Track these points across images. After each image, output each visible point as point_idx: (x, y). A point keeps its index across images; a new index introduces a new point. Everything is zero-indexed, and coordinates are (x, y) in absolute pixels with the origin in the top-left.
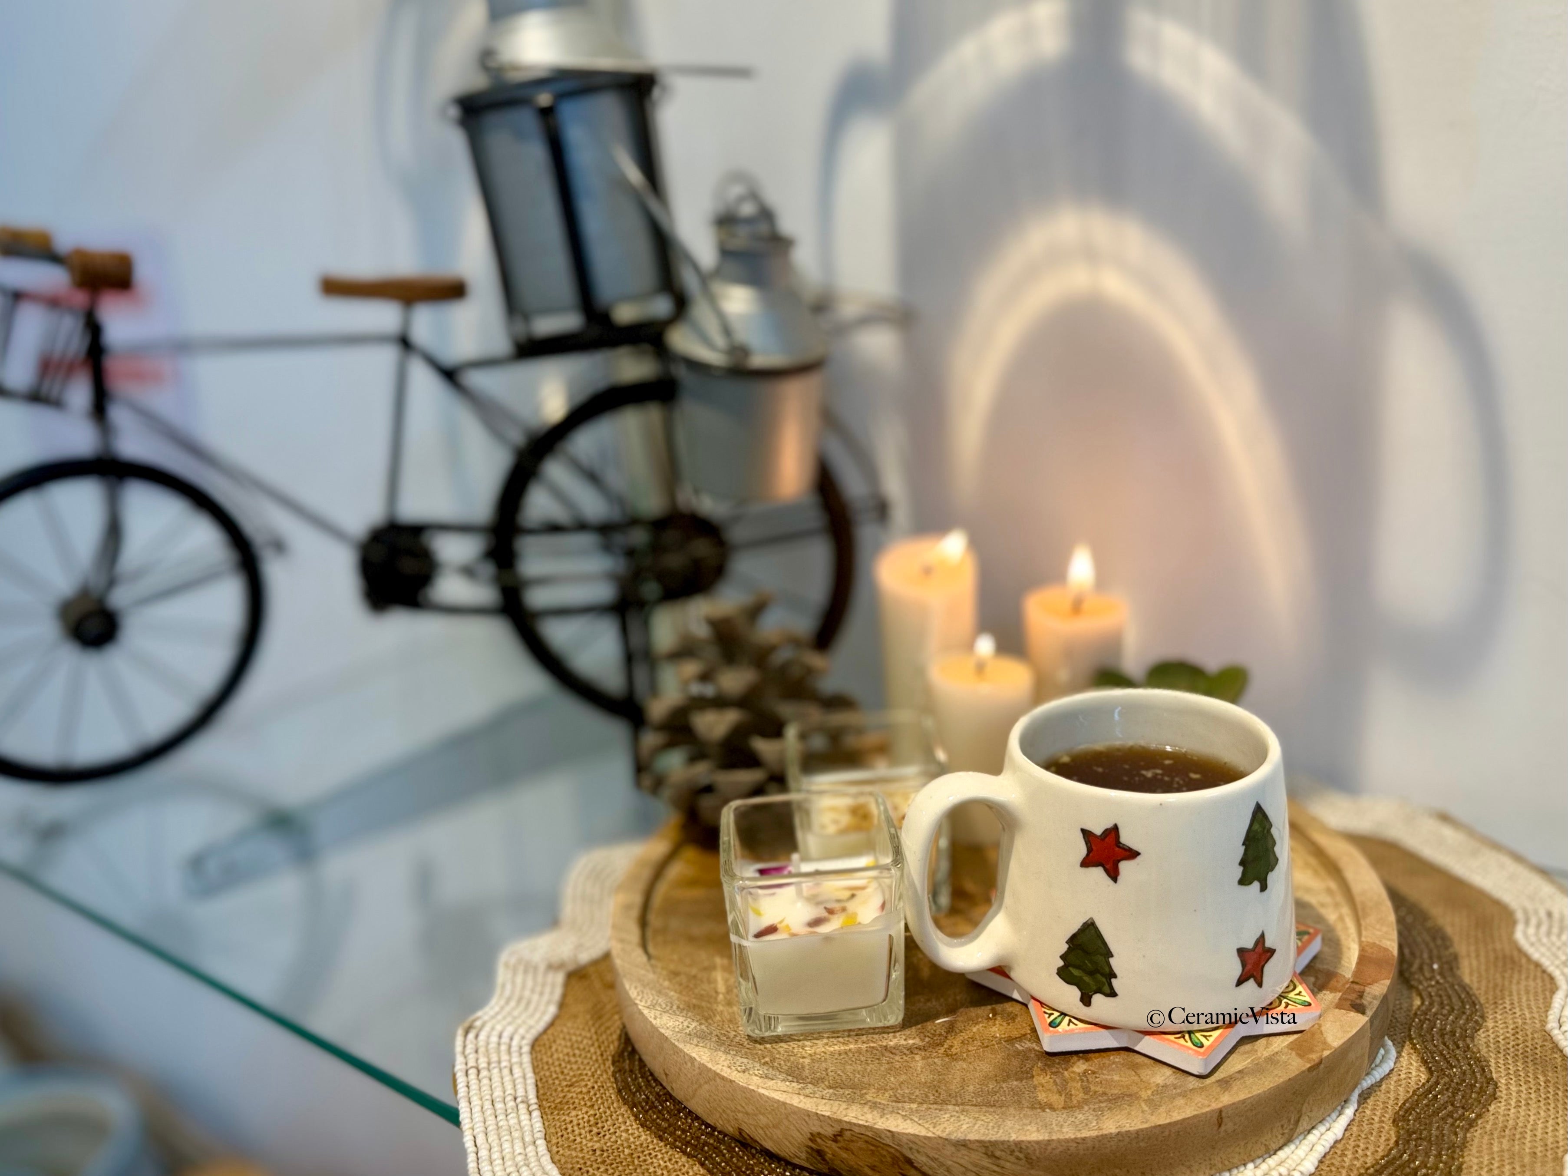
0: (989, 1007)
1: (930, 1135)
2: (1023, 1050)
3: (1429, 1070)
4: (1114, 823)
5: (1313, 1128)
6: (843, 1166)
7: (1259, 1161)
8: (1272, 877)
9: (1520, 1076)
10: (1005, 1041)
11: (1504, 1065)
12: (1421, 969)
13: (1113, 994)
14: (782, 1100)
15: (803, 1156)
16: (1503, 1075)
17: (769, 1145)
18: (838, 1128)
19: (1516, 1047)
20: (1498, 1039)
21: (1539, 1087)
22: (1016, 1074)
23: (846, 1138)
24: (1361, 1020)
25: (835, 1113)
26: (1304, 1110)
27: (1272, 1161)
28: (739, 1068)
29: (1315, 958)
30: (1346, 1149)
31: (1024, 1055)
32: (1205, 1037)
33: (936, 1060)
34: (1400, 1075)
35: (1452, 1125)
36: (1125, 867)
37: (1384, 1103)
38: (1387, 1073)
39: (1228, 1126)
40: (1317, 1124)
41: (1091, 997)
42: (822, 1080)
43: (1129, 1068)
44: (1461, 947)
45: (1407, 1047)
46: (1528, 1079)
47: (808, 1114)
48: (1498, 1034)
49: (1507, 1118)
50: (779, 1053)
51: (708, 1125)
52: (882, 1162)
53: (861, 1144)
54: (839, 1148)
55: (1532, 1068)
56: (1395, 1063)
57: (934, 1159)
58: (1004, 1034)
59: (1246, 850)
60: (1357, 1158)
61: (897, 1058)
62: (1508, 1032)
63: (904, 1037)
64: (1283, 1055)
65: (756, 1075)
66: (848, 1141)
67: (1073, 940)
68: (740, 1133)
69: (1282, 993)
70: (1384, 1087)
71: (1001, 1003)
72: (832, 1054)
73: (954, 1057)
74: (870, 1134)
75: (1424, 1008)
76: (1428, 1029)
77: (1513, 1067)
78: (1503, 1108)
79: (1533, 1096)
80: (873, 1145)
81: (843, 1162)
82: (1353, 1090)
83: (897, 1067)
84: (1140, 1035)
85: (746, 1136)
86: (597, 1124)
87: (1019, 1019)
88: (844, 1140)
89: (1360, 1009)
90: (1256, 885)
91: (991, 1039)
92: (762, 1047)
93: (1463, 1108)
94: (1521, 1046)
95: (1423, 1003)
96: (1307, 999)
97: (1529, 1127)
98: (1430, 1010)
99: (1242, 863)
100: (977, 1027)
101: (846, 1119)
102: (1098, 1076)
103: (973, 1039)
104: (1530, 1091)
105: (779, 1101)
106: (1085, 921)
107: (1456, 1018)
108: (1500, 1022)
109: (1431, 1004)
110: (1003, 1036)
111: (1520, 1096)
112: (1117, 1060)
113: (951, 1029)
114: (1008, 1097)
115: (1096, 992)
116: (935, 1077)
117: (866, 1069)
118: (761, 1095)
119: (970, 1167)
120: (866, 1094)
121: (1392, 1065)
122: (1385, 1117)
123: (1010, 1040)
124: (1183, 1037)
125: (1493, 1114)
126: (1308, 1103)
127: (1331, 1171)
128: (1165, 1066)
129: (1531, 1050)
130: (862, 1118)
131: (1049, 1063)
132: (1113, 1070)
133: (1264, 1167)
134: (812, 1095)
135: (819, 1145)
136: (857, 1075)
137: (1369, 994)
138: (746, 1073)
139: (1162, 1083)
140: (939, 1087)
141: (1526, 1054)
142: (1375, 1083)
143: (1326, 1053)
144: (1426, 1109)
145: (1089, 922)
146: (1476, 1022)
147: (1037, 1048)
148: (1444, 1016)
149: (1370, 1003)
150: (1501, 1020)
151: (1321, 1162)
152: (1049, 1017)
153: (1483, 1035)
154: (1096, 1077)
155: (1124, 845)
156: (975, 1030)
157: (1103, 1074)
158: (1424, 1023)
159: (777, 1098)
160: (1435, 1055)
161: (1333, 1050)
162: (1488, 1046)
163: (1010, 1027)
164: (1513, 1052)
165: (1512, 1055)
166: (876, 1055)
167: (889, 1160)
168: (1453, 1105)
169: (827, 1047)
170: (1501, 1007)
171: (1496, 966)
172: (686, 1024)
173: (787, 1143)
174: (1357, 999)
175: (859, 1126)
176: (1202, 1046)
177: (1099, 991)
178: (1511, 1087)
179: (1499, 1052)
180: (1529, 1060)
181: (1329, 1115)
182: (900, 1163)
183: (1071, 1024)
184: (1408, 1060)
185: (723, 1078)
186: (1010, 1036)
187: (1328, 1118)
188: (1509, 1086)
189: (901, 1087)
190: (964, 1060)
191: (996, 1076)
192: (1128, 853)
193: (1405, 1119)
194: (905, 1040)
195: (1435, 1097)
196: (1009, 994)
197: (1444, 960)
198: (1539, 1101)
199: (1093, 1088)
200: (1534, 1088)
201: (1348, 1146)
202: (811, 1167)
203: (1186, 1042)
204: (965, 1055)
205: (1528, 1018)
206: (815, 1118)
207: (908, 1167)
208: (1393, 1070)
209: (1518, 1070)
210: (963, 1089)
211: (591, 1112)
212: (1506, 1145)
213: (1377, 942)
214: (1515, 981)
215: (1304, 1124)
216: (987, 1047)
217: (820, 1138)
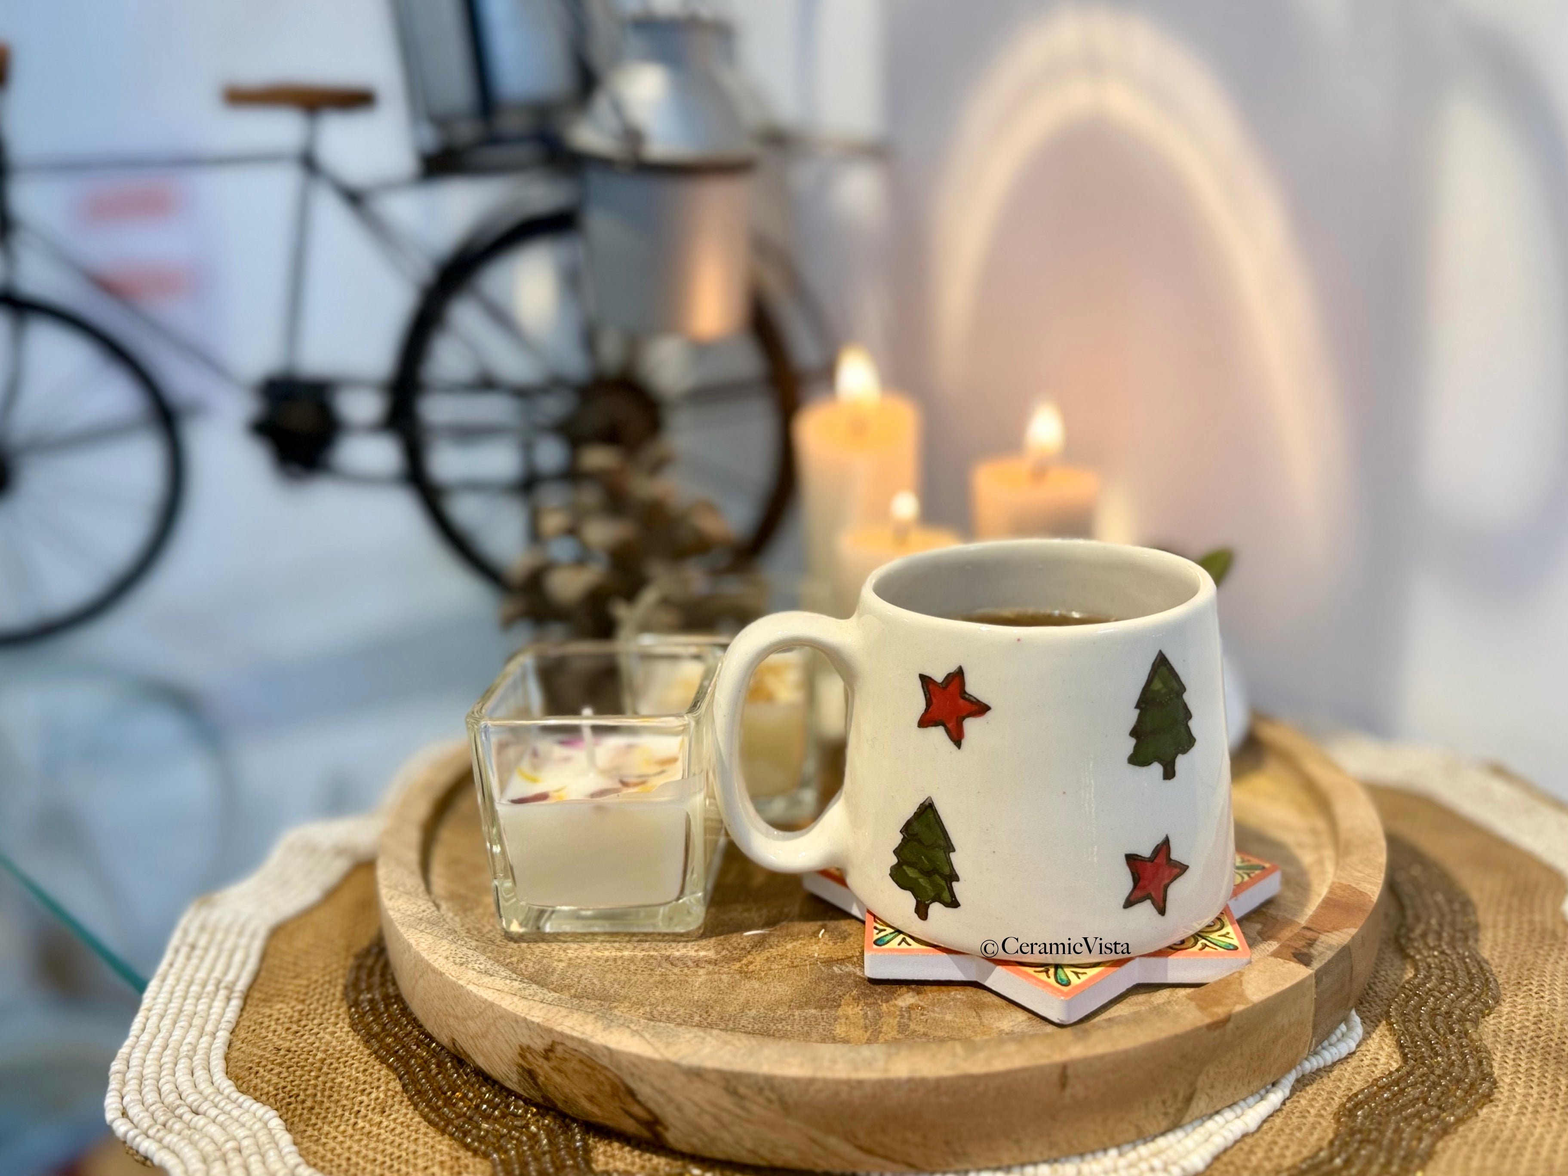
0: (820, 923)
1: (657, 1056)
2: (840, 975)
3: (1404, 1056)
4: (958, 666)
5: (1217, 1112)
6: (557, 1094)
7: (1126, 1148)
8: (1182, 762)
9: (1533, 1075)
10: (821, 963)
11: (1514, 1060)
12: (1424, 935)
13: (954, 904)
14: (490, 999)
15: (515, 1077)
16: (1508, 1073)
17: (481, 1062)
18: (548, 1041)
19: (1536, 1039)
20: (1512, 1028)
21: (1557, 1091)
22: (819, 1001)
23: (558, 1055)
24: (1301, 972)
25: (548, 1020)
26: (1199, 1084)
27: (1143, 1150)
28: (458, 960)
29: (1269, 902)
30: (1258, 1145)
31: (841, 980)
32: (1076, 974)
33: (724, 977)
34: (1362, 1060)
35: (1419, 1128)
36: (971, 726)
37: (1329, 1093)
38: (1344, 1055)
39: (1076, 1089)
40: (1223, 1108)
41: (927, 906)
42: (569, 987)
43: (970, 1008)
44: (1486, 915)
45: (1383, 1028)
46: (1545, 1080)
47: (517, 1020)
48: (1514, 1021)
49: (1502, 1126)
50: (533, 954)
51: (428, 1036)
52: (600, 1091)
53: (574, 1064)
54: (552, 1068)
55: (1553, 1067)
56: (1358, 1046)
57: (662, 1092)
58: (825, 954)
59: (1140, 716)
60: (1268, 1159)
61: (676, 970)
62: (1528, 1020)
63: (696, 948)
64: (1177, 1004)
65: (474, 969)
66: (561, 1059)
67: (907, 829)
68: (454, 1044)
69: (1200, 931)
70: (1335, 1073)
71: (836, 919)
72: (597, 959)
73: (745, 974)
74: (584, 1050)
75: (1416, 981)
76: (1415, 1007)
77: (1526, 1064)
78: (1499, 1114)
79: (1547, 1102)
80: (589, 1067)
81: (556, 1087)
82: (1288, 1070)
83: (671, 980)
84: (991, 965)
85: (459, 1048)
86: (300, 1021)
87: (852, 939)
88: (556, 1057)
89: (1304, 958)
90: (1156, 769)
91: (806, 958)
92: (515, 946)
93: (1440, 1108)
94: (1542, 1038)
95: (1416, 976)
96: (1236, 942)
97: (1532, 1141)
98: (1425, 984)
99: (1134, 733)
100: (795, 943)
101: (559, 1029)
102: (925, 1012)
103: (782, 956)
104: (1543, 1095)
105: (486, 1000)
106: (922, 802)
107: (1457, 998)
108: (1519, 1007)
109: (1427, 978)
110: (822, 956)
111: (1527, 1101)
112: (959, 996)
113: (760, 943)
114: (795, 1027)
115: (934, 901)
116: (713, 996)
117: (630, 980)
118: (469, 993)
119: (708, 1107)
120: (616, 1007)
121: (1353, 1045)
122: (1325, 1109)
123: (829, 962)
124: (1047, 972)
125: (1483, 1121)
126: (1208, 1076)
127: (1227, 1172)
128: (1019, 1010)
129: (1557, 1044)
130: (581, 1029)
131: (867, 991)
132: (949, 1008)
133: (1132, 1156)
134: (530, 998)
135: (529, 1063)
136: (616, 986)
137: (1322, 942)
138: (464, 967)
139: (1007, 1030)
140: (712, 1008)
141: (1548, 1049)
142: (1324, 1067)
143: (1239, 1008)
144: (1385, 1104)
145: (927, 804)
146: (1486, 1004)
147: (859, 973)
148: (1442, 993)
149: (1321, 953)
150: (1521, 1004)
151: (1216, 1158)
152: (878, 934)
153: (1492, 1022)
154: (922, 1014)
155: (970, 695)
156: (789, 946)
157: (934, 1011)
158: (1412, 998)
159: (485, 996)
160: (1417, 1038)
161: (1250, 1005)
162: (1496, 1035)
163: (836, 946)
164: (1530, 1045)
165: (1528, 1048)
166: (651, 964)
167: (608, 1088)
168: (1425, 1102)
169: (595, 952)
170: (1525, 988)
171: (1529, 940)
172: (423, 908)
173: (496, 1057)
174: (1304, 947)
175: (573, 1038)
176: (1068, 983)
177: (938, 899)
178: (1517, 1089)
179: (1510, 1044)
180: (1550, 1058)
181: (1244, 1100)
182: (621, 1094)
183: (903, 943)
184: (1379, 1043)
185: (434, 970)
186: (831, 958)
187: (1242, 1104)
188: (1515, 1086)
189: (663, 1004)
190: (760, 979)
191: (792, 1001)
192: (975, 708)
193: (1351, 1114)
194: (696, 951)
195: (1402, 1091)
196: (847, 909)
197: (1458, 927)
198: (1554, 1110)
199: (912, 1026)
200: (1550, 1093)
201: (1261, 1142)
202: (526, 1095)
203: (1049, 977)
204: (763, 974)
205: (1559, 1005)
206: (524, 1025)
207: (629, 1099)
208: (1354, 1053)
209: (1533, 1068)
210: (743, 1012)
211: (300, 1007)
212: (1491, 1160)
213: (1354, 885)
214: (1551, 960)
215: (1200, 1104)
216: (796, 967)
217: (530, 1053)
